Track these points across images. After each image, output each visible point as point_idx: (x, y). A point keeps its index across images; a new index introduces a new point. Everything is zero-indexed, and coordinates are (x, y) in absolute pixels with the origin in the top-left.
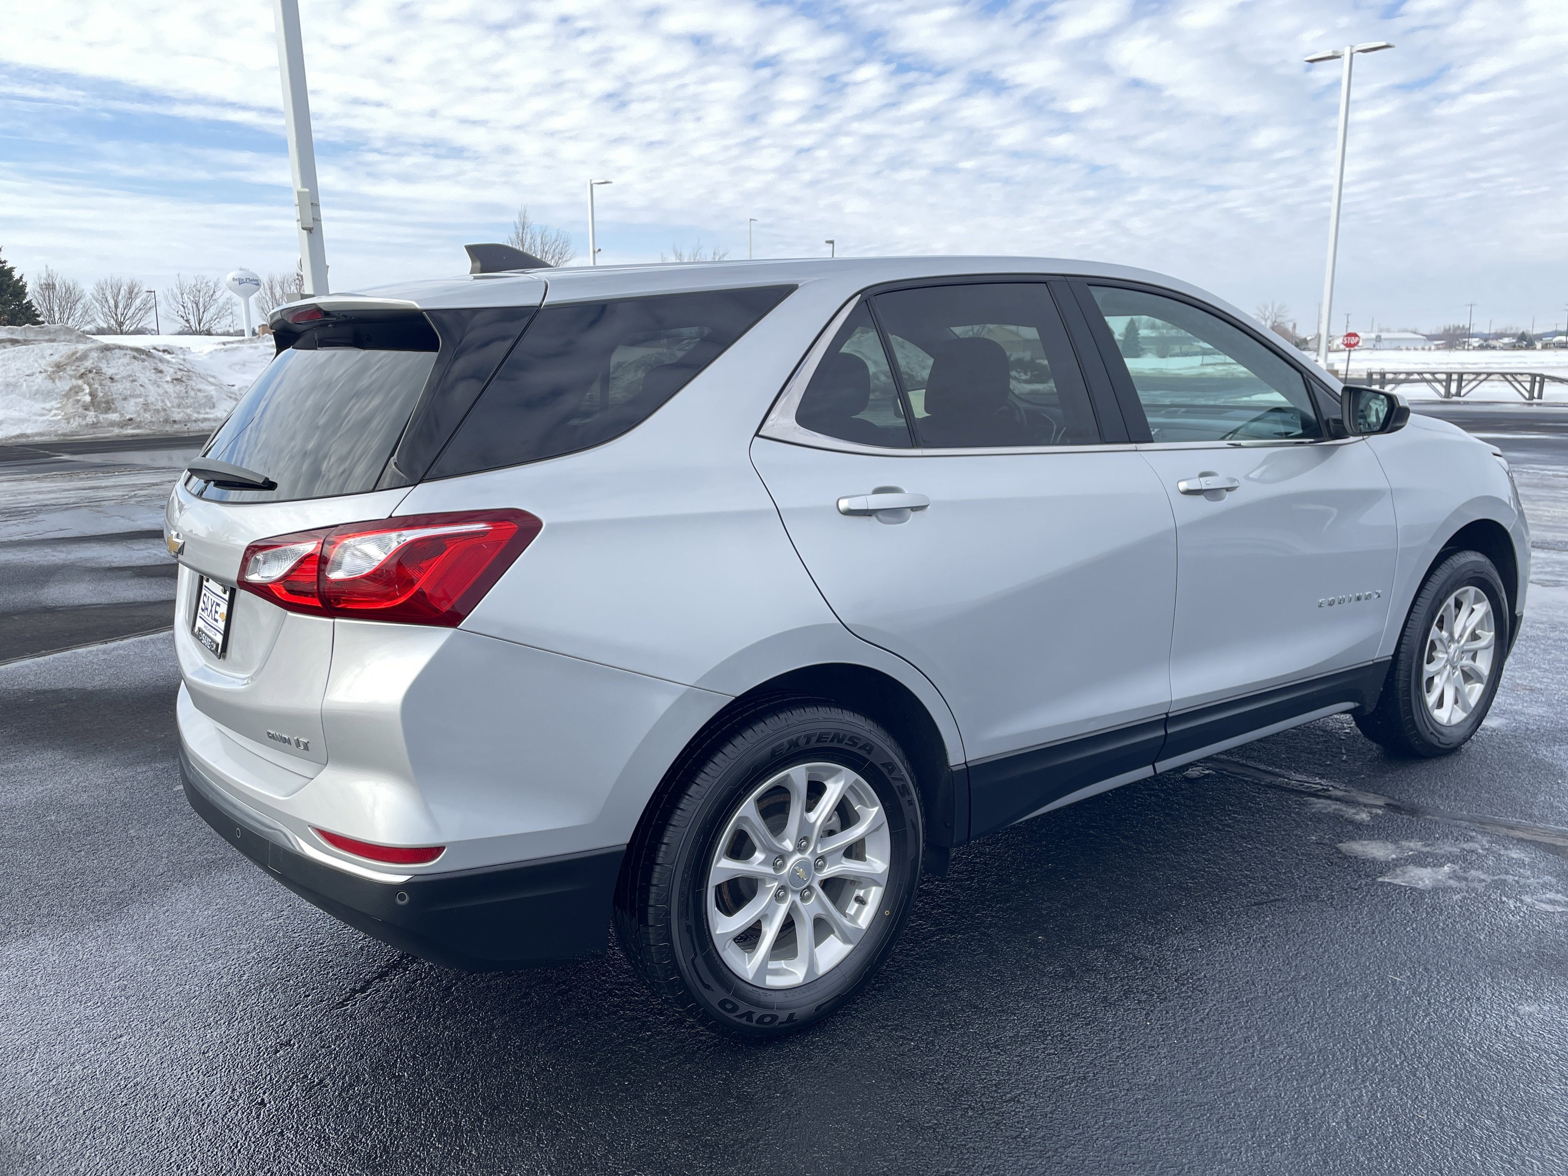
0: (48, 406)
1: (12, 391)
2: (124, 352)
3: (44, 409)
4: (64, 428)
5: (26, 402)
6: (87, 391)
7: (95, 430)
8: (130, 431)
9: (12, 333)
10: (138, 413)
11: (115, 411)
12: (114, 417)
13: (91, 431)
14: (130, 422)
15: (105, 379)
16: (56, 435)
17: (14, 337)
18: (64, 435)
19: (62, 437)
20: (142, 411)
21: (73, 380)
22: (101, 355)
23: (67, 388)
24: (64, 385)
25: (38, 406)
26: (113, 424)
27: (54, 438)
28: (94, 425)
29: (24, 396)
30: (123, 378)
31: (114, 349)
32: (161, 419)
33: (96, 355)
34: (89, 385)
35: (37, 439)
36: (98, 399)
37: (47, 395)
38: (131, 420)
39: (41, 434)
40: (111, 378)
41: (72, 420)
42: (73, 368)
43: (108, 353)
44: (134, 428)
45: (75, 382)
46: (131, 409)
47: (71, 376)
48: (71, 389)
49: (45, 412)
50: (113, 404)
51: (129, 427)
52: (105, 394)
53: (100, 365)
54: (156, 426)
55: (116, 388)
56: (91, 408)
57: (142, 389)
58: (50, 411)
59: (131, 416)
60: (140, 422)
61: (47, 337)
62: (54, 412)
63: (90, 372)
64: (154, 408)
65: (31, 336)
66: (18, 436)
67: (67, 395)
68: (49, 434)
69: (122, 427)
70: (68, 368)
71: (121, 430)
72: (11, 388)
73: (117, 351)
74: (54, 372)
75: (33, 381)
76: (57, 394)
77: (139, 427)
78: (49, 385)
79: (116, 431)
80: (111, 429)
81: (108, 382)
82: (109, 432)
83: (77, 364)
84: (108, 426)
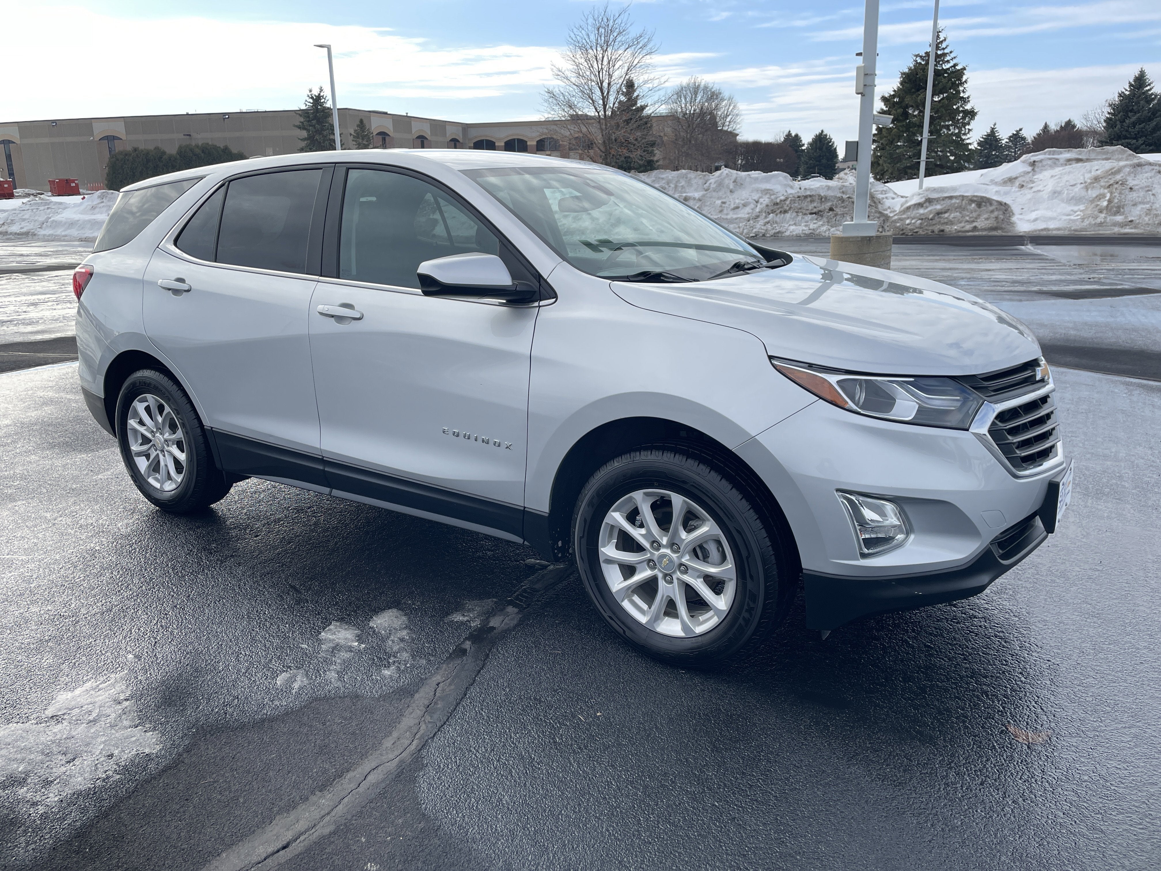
0: (1076, 208)
1: (1056, 197)
2: (1153, 167)
3: (1072, 210)
4: (1078, 225)
5: (1063, 205)
6: (1107, 198)
7: (1100, 228)
8: (1127, 230)
9: (1080, 154)
10: (1140, 216)
11: (1123, 214)
12: (1119, 218)
13: (1097, 229)
14: (1130, 223)
15: (1126, 188)
16: (1069, 231)
17: (1080, 157)
18: (1075, 230)
19: (1073, 232)
20: (1143, 216)
21: (1102, 189)
22: (1132, 170)
23: (1094, 196)
24: (1093, 193)
25: (1069, 208)
26: (1115, 224)
27: (1067, 233)
28: (1101, 224)
29: (1062, 201)
30: (1141, 188)
31: (1144, 165)
32: (1157, 222)
33: (1128, 170)
34: (1111, 193)
35: (1055, 233)
36: (1112, 204)
37: (1078, 200)
38: (1131, 221)
39: (1058, 229)
40: (1131, 188)
41: (1086, 220)
42: (1106, 180)
43: (1139, 169)
44: (1131, 228)
45: (1102, 191)
46: (1135, 213)
47: (1101, 186)
48: (1097, 197)
49: (1072, 213)
50: (1123, 208)
51: (1128, 227)
52: (1120, 201)
53: (1128, 178)
54: (1150, 227)
55: (1131, 196)
56: (1105, 212)
57: (1152, 197)
58: (1075, 212)
59: (1133, 219)
60: (1139, 223)
61: (1104, 157)
62: (1078, 213)
63: (1117, 183)
64: (1156, 212)
65: (1093, 156)
66: (1042, 230)
67: (1092, 201)
68: (1065, 229)
69: (1122, 227)
70: (1102, 180)
71: (1120, 229)
72: (1056, 195)
73: (1147, 166)
74: (1091, 183)
75: (1072, 190)
76: (1086, 200)
77: (1135, 228)
78: (1083, 193)
79: (1116, 230)
80: (1112, 228)
81: (1127, 191)
82: (1111, 230)
83: (1110, 177)
84: (1111, 226)
